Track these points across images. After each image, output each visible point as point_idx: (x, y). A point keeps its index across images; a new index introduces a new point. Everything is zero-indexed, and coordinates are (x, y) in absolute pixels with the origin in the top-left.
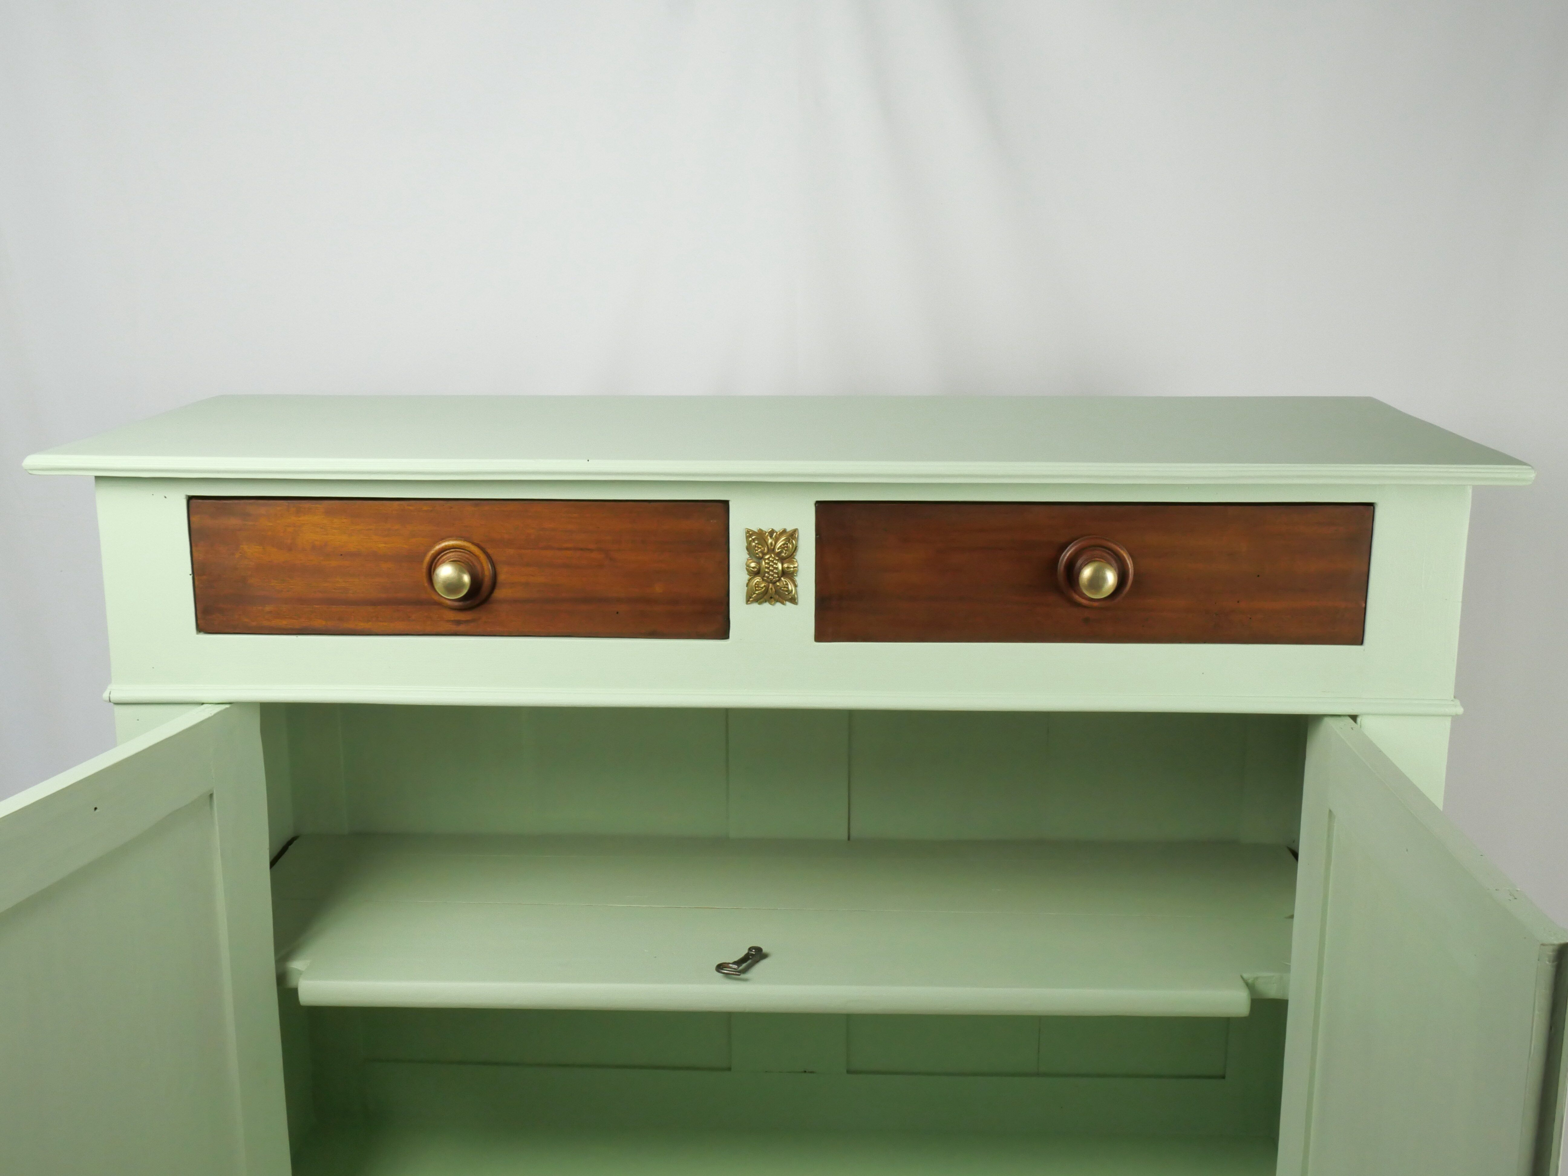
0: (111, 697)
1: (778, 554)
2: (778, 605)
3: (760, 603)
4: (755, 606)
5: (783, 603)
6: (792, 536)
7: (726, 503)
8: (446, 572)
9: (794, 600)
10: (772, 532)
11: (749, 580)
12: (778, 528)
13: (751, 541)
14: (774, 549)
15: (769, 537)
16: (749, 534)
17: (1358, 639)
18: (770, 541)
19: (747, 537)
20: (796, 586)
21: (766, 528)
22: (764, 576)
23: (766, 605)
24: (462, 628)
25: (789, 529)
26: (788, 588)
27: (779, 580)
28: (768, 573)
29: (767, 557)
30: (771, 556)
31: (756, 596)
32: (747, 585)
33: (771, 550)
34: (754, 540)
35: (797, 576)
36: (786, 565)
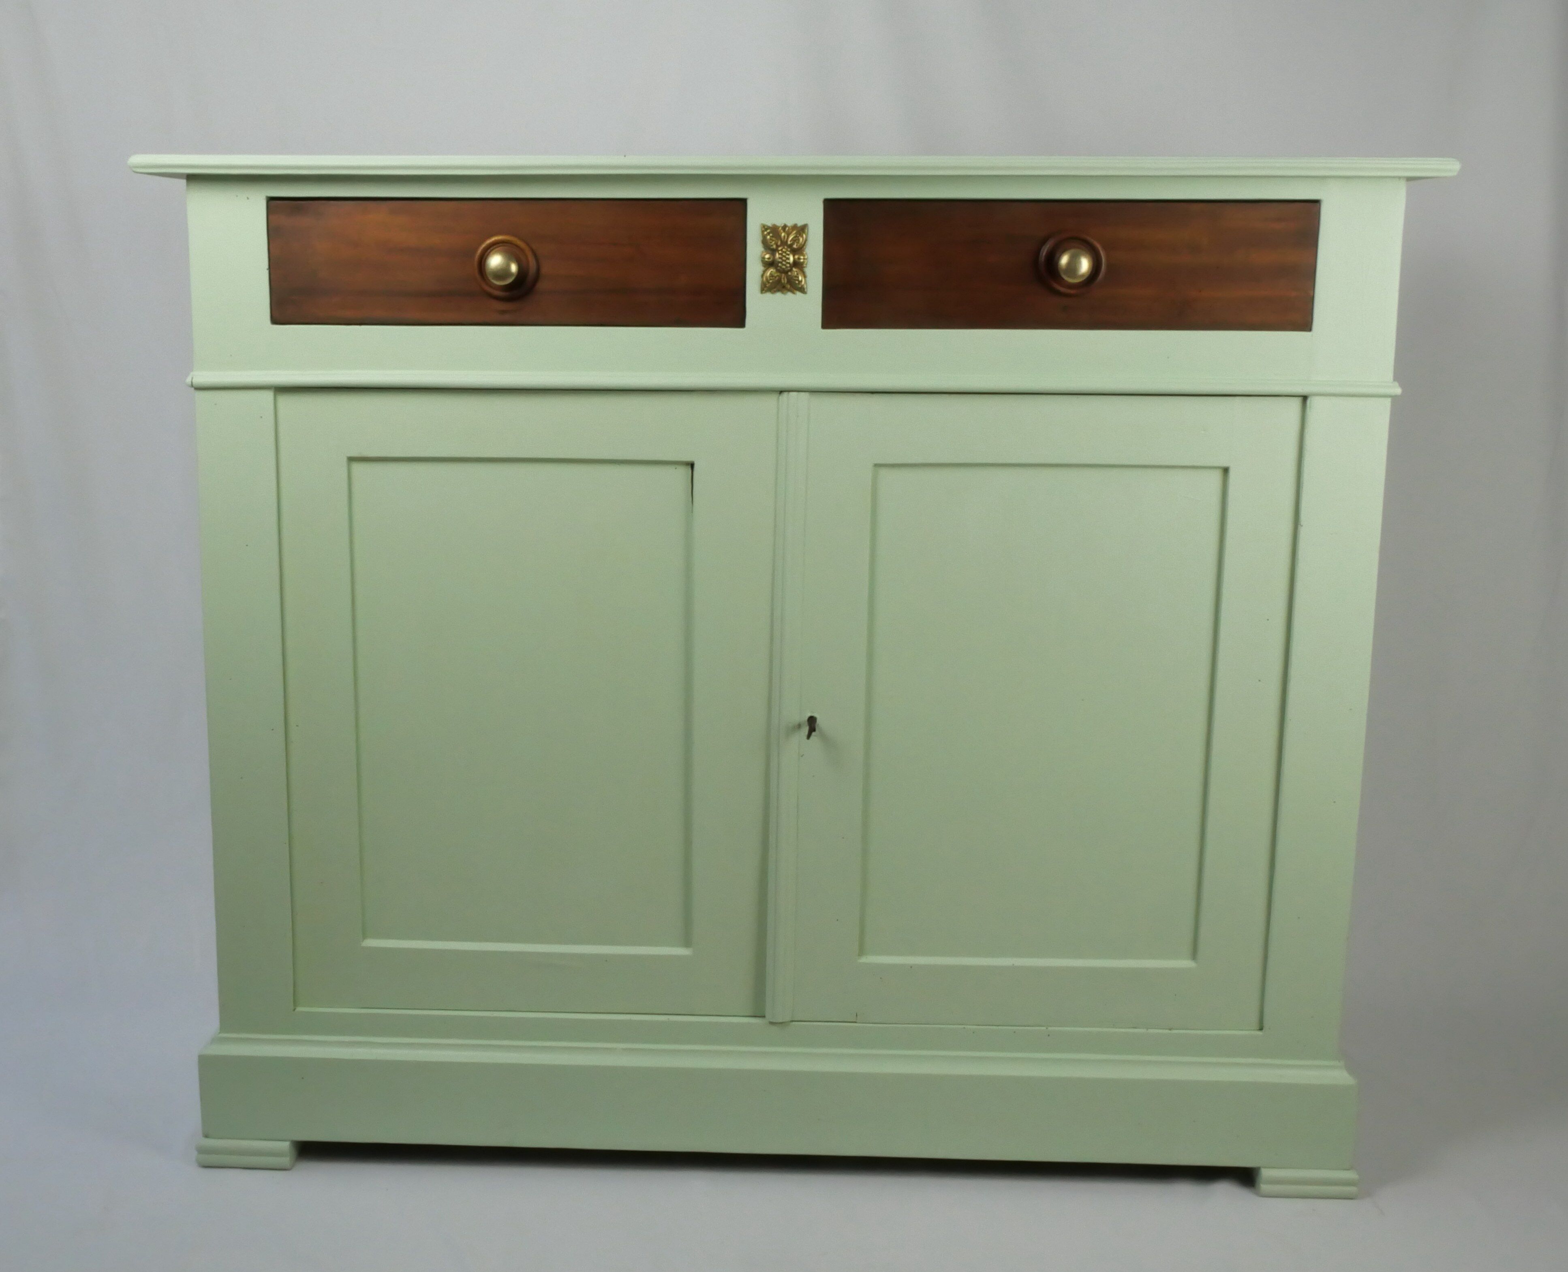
0: (193, 381)
1: (790, 246)
2: (790, 294)
3: (772, 293)
4: (768, 295)
5: (794, 293)
6: (802, 230)
7: (744, 202)
8: (495, 261)
9: (802, 290)
10: (784, 227)
11: (764, 272)
12: (790, 224)
13: (766, 234)
14: (787, 241)
15: (782, 231)
16: (765, 228)
17: (1305, 325)
18: (783, 234)
19: (763, 232)
20: (805, 277)
21: (779, 223)
22: (778, 266)
23: (779, 295)
24: (507, 317)
25: (800, 224)
26: (798, 277)
27: (791, 270)
28: (781, 263)
29: (780, 248)
30: (784, 248)
31: (771, 286)
32: (762, 276)
33: (784, 243)
34: (769, 234)
35: (806, 267)
36: (796, 257)
